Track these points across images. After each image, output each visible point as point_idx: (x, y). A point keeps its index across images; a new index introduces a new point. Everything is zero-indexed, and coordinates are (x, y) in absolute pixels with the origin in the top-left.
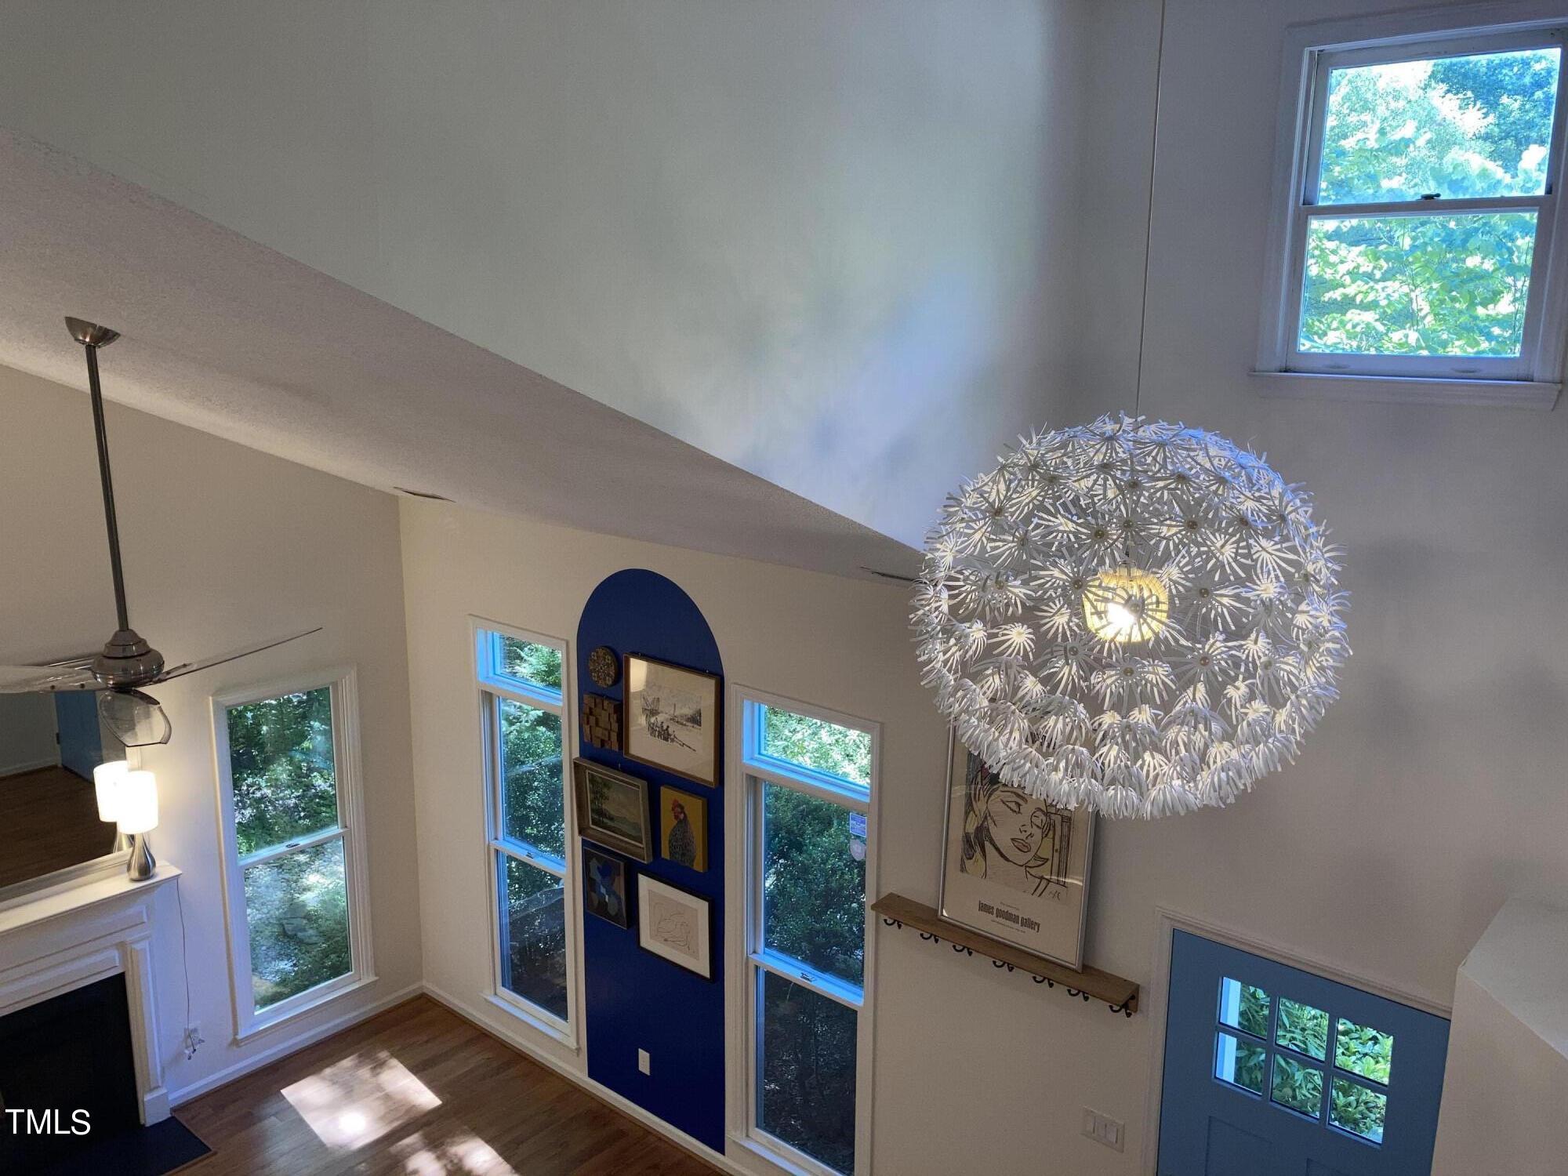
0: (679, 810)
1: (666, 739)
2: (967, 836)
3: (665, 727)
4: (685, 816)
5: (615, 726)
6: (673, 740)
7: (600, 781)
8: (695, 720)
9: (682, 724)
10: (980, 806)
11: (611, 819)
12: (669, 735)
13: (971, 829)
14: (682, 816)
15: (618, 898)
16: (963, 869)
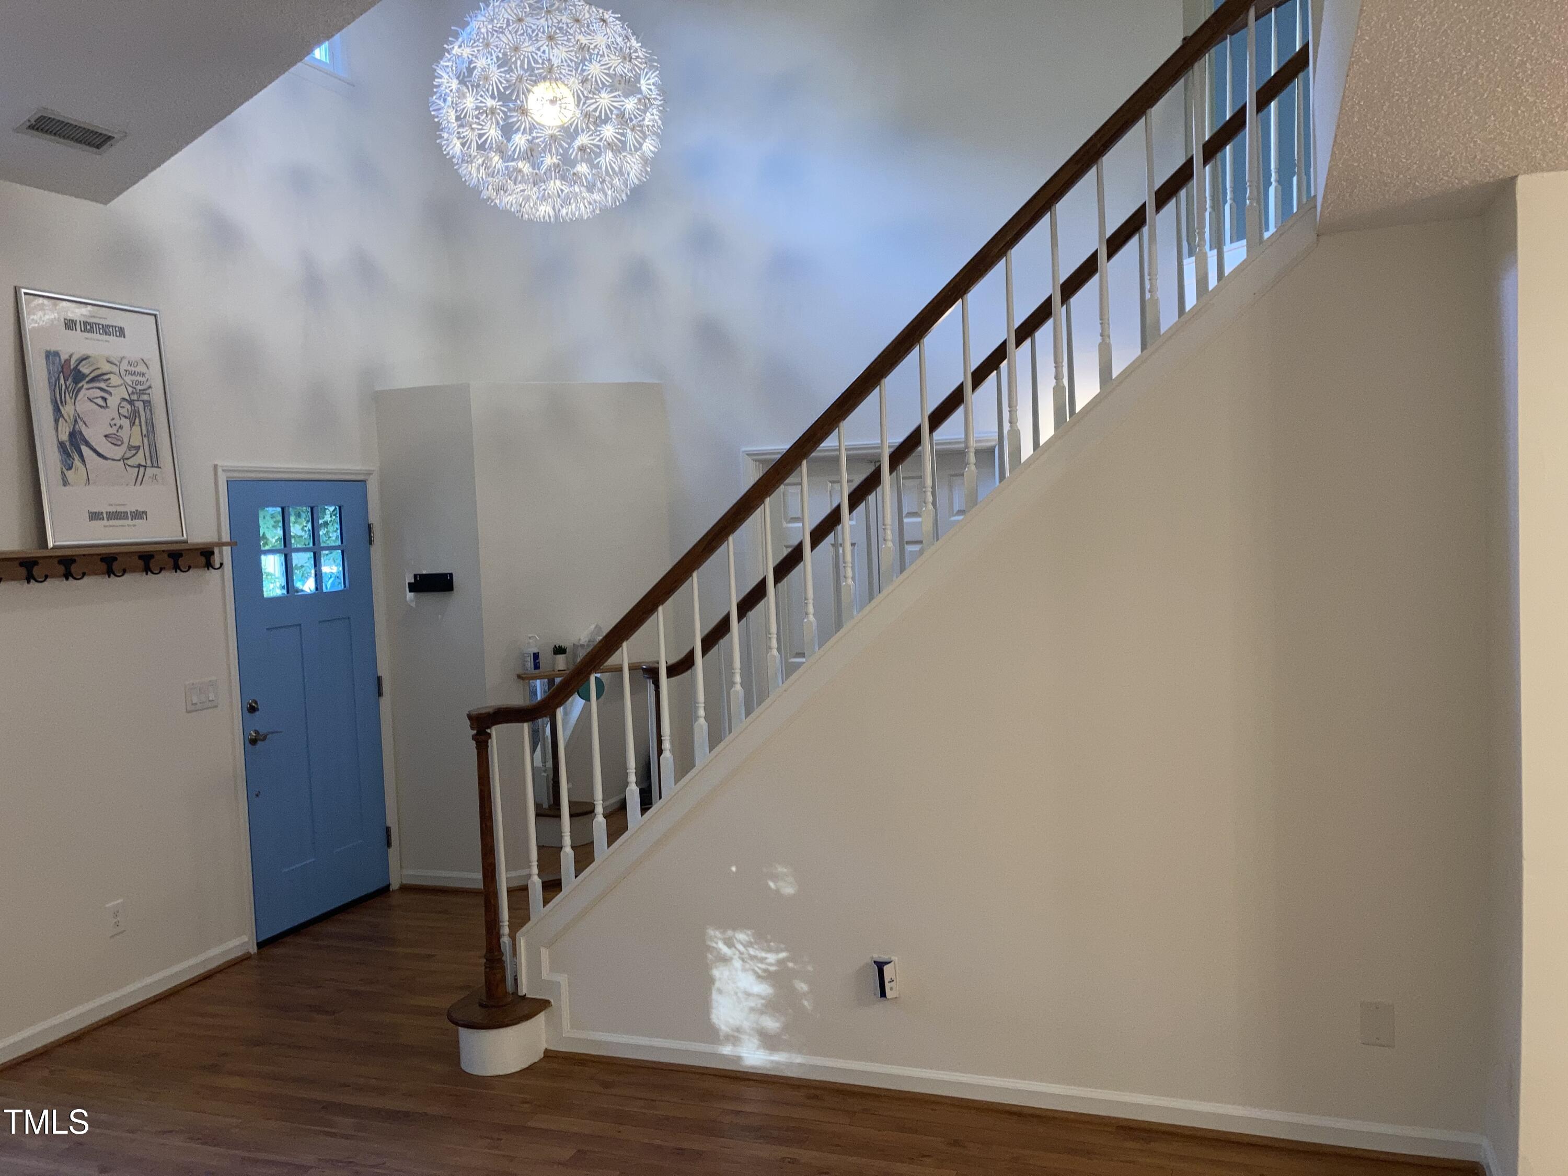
2: (62, 445)
10: (68, 410)
13: (64, 436)
16: (64, 481)
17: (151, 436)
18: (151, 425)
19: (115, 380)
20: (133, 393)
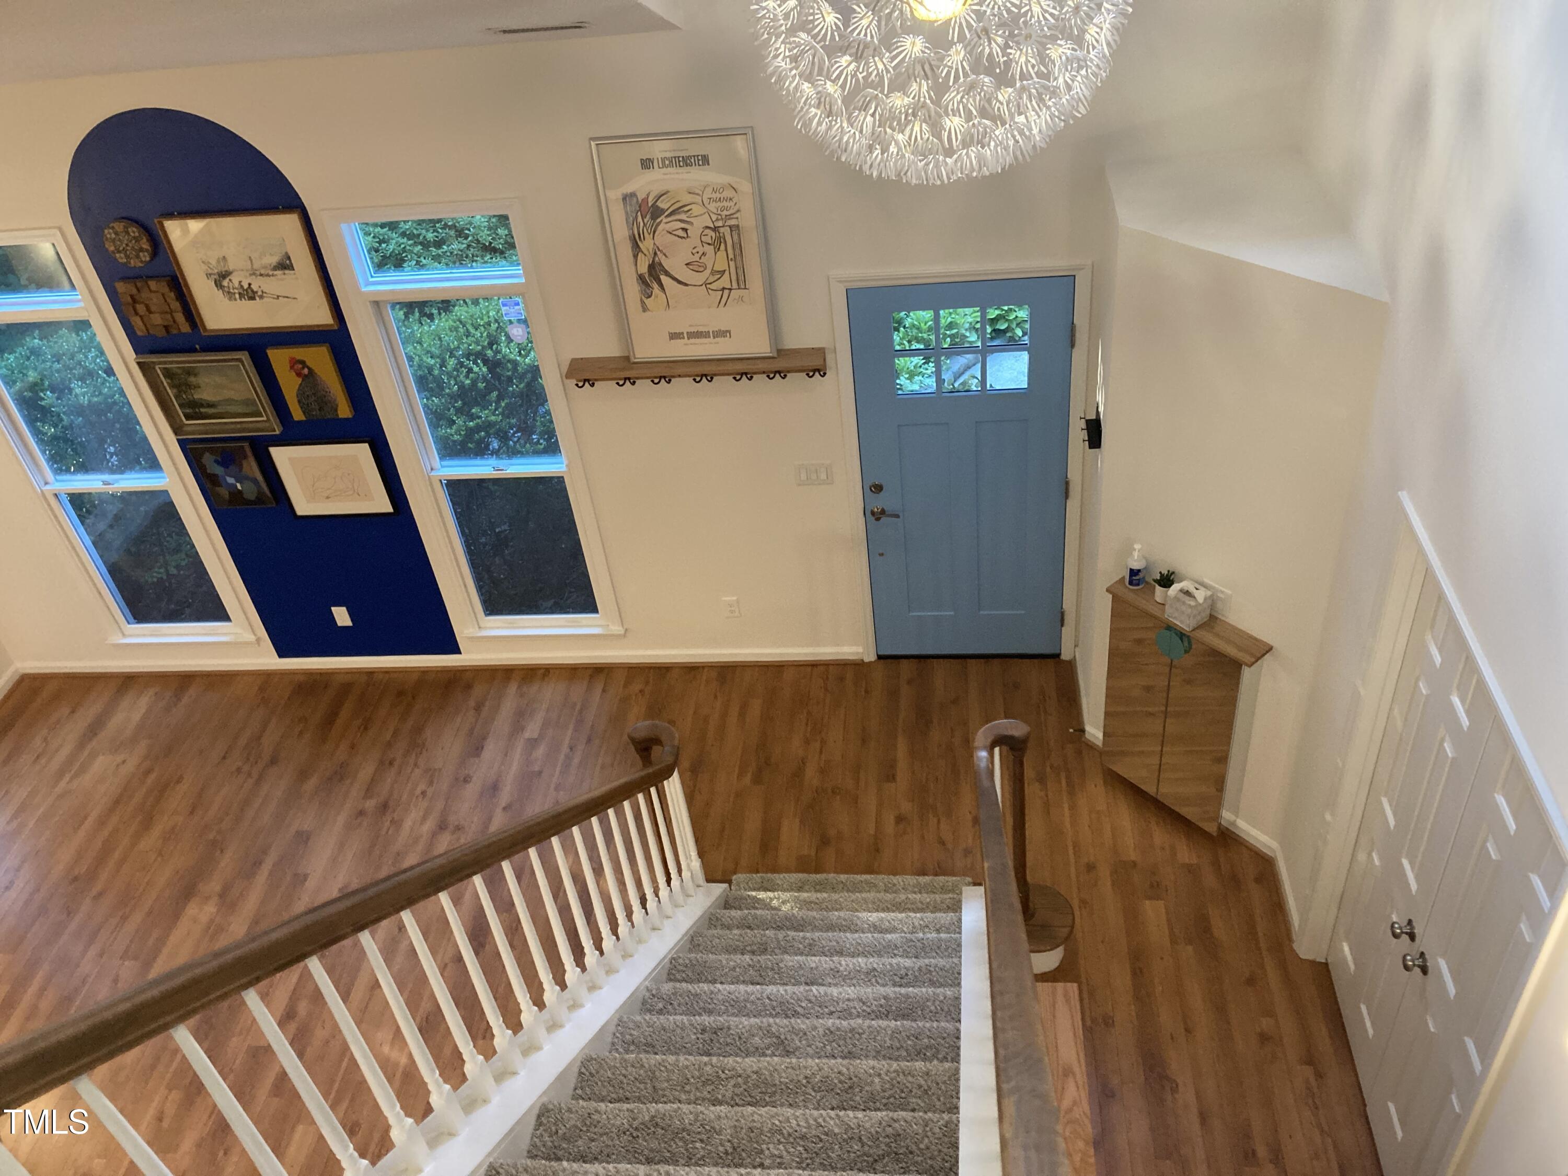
0: (300, 366)
1: (253, 298)
2: (641, 277)
3: (246, 286)
4: (309, 369)
5: (176, 305)
6: (261, 297)
7: (179, 371)
8: (285, 265)
9: (268, 275)
10: (647, 245)
11: (211, 405)
12: (254, 293)
13: (643, 269)
14: (306, 371)
15: (255, 481)
16: (645, 309)
17: (738, 258)
18: (739, 248)
19: (696, 210)
20: (717, 220)
